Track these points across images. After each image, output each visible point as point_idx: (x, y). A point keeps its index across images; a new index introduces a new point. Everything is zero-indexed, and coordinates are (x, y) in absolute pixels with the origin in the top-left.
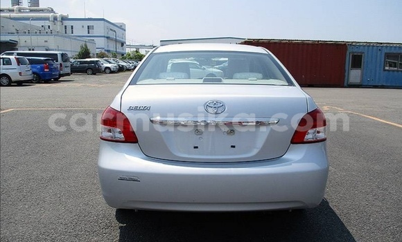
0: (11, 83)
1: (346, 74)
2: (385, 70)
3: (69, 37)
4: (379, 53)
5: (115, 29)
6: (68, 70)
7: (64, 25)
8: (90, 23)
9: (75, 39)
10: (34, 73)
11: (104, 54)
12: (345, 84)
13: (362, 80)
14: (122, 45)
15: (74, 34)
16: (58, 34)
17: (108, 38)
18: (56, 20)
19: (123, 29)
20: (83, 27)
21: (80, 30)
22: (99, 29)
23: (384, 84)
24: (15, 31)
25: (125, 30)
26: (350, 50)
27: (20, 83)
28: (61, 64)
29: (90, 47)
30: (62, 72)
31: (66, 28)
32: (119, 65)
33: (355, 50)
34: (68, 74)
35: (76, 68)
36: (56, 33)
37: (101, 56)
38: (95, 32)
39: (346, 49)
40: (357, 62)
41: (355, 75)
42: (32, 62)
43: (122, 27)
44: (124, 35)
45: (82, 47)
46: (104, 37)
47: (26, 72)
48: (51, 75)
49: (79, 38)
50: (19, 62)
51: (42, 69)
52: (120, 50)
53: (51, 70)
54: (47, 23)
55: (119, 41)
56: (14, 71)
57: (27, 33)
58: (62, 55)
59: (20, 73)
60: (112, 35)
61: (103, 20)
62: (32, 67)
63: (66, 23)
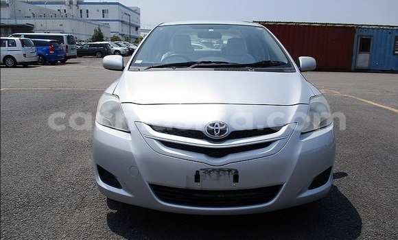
0: (16, 64)
1: (354, 58)
2: (394, 54)
3: (84, 21)
4: (389, 36)
5: (129, 12)
6: (75, 53)
7: (80, 8)
8: (105, 7)
9: (90, 23)
10: (39, 55)
11: (117, 37)
12: (353, 68)
13: (370, 65)
14: (137, 28)
15: (90, 18)
16: (73, 18)
17: (122, 22)
18: (72, 4)
19: (137, 13)
20: (98, 11)
21: (95, 14)
22: (114, 13)
23: (394, 69)
24: (32, 15)
25: (139, 14)
26: (358, 33)
27: (25, 65)
28: (67, 47)
29: (103, 31)
30: (67, 54)
31: (81, 12)
32: (129, 49)
33: (365, 33)
34: (74, 57)
35: (85, 50)
36: (71, 17)
37: (114, 39)
38: (110, 16)
39: (355, 32)
40: (365, 45)
41: (363, 59)
42: (37, 44)
43: (136, 12)
44: (138, 19)
45: (95, 31)
46: (119, 21)
47: (31, 53)
48: (57, 57)
49: (94, 22)
50: (24, 43)
51: (48, 51)
52: (134, 33)
53: (56, 52)
54: (63, 7)
55: (133, 25)
56: (18, 52)
57: (43, 17)
58: (68, 37)
59: (25, 55)
60: (126, 19)
61: (118, 4)
62: (37, 49)
63: (81, 7)
